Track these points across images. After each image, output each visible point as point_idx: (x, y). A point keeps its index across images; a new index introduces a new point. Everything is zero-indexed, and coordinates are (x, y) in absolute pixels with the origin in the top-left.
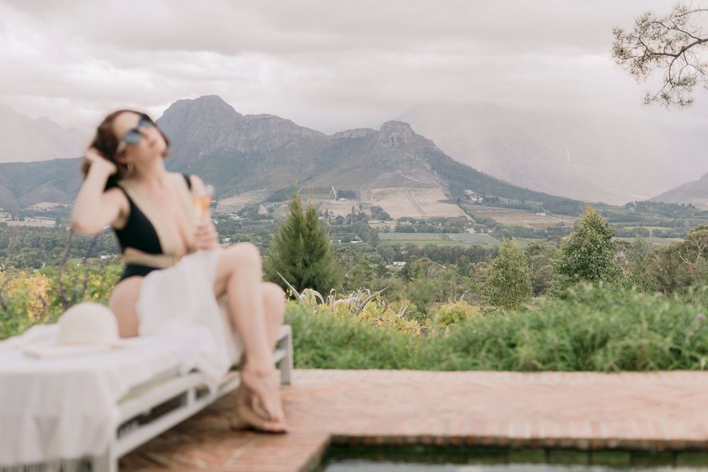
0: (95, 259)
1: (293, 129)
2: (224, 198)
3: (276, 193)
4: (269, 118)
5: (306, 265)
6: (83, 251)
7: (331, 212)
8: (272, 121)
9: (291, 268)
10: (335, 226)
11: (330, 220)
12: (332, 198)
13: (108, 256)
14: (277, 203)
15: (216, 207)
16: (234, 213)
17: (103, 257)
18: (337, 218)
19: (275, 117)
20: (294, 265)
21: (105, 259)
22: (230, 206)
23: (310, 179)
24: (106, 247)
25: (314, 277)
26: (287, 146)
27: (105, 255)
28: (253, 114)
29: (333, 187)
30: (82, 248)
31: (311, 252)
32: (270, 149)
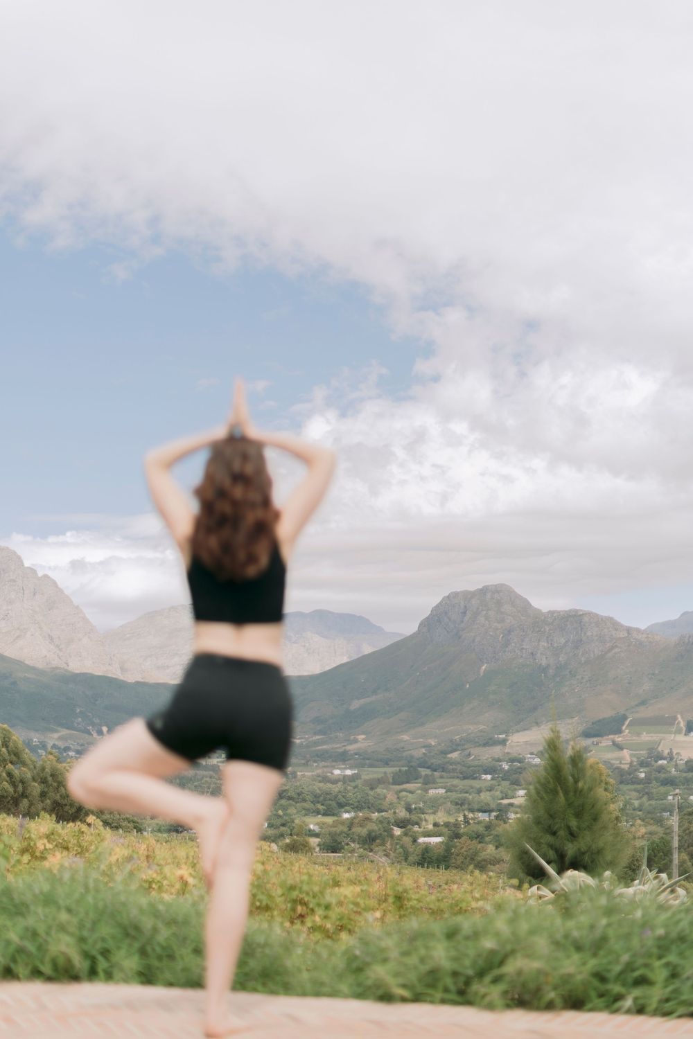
0: (335, 818)
1: (616, 630)
2: (518, 731)
3: (593, 723)
4: (583, 615)
5: (573, 835)
6: (320, 807)
7: (677, 754)
8: (586, 619)
9: (549, 838)
10: (685, 775)
11: (676, 765)
12: (679, 731)
13: (353, 814)
14: (595, 740)
15: (505, 745)
16: (532, 754)
17: (346, 816)
18: (687, 762)
19: (589, 614)
20: (554, 833)
21: (348, 819)
22: (526, 743)
23: (643, 703)
24: (351, 802)
25: (584, 853)
26: (610, 655)
27: (348, 812)
28: (559, 610)
29: (679, 716)
30: (318, 802)
31: (578, 815)
32: (583, 659)
